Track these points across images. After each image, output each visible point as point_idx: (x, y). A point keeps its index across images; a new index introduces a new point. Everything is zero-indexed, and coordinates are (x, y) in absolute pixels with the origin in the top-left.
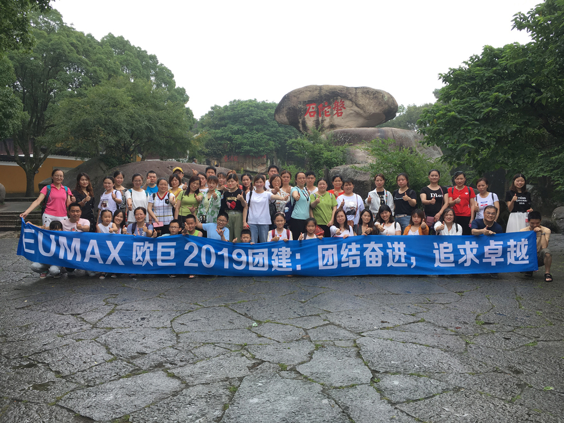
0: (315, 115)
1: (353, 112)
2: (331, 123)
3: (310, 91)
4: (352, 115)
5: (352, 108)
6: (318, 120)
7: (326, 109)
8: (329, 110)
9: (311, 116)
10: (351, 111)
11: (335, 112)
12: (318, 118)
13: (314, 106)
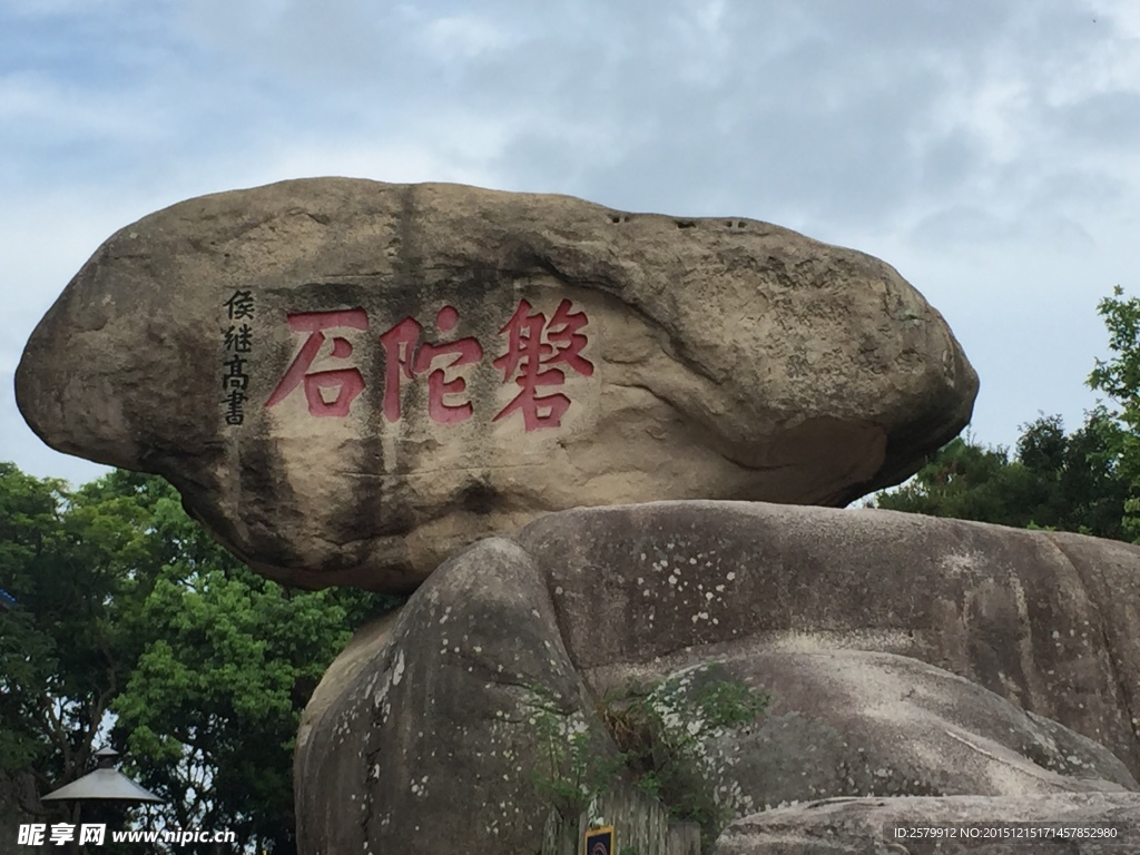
0: (354, 404)
1: (650, 400)
2: (477, 473)
3: (322, 219)
4: (636, 426)
5: (645, 373)
6: (373, 445)
7: (441, 361)
8: (466, 371)
9: (320, 406)
10: (636, 397)
11: (511, 391)
12: (375, 425)
13: (350, 332)
